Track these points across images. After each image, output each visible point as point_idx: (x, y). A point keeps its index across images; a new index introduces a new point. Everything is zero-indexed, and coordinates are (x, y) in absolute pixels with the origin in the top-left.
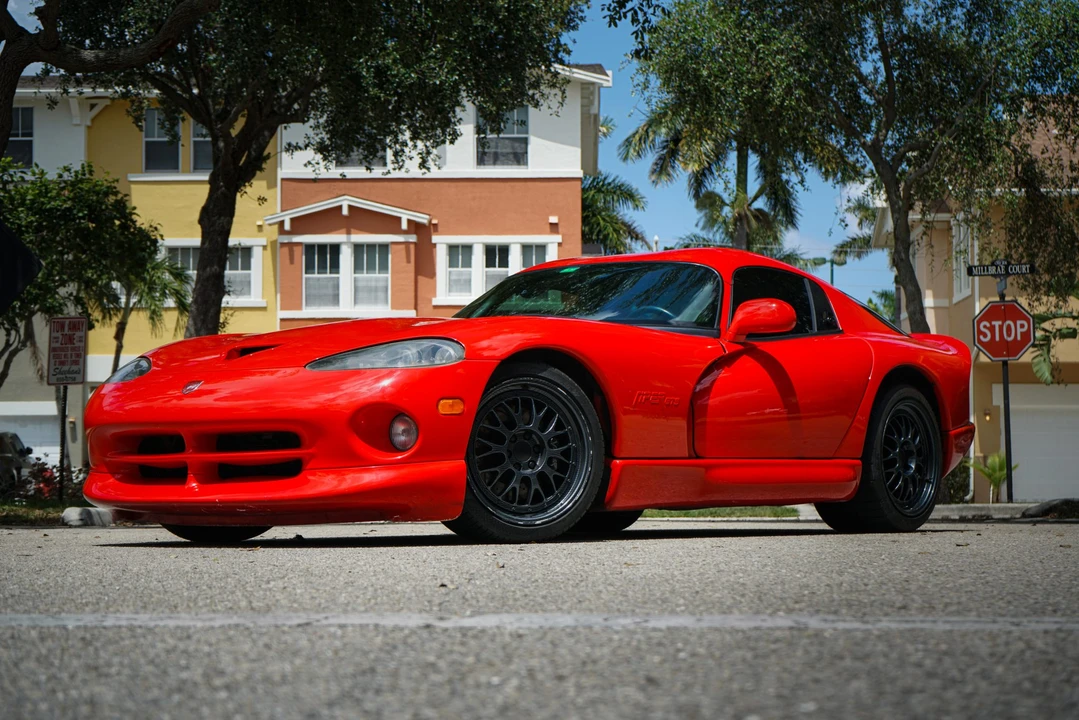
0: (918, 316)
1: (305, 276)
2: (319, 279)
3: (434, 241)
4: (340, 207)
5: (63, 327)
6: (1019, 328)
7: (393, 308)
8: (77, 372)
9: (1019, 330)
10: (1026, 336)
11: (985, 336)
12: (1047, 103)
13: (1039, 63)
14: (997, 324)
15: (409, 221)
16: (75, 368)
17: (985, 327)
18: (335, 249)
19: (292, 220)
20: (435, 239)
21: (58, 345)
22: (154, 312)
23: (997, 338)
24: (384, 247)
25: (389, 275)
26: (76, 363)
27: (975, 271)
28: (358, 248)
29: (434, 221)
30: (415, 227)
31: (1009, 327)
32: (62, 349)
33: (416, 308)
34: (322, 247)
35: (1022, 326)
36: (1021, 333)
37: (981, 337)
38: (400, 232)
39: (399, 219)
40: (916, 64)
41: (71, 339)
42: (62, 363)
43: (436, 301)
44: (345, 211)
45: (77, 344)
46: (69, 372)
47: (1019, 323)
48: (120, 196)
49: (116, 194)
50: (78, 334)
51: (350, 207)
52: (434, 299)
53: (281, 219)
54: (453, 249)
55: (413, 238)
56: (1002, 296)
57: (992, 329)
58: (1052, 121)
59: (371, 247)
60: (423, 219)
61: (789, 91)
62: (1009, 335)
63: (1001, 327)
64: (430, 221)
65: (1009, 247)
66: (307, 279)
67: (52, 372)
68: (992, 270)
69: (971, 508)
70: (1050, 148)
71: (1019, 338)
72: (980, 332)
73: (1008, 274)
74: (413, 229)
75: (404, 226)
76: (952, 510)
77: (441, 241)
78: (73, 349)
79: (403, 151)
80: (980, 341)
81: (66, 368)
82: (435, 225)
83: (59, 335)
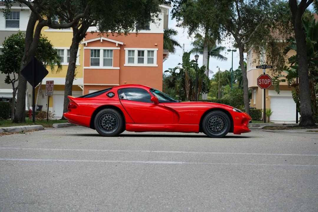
0: (245, 77)
1: (90, 58)
2: (94, 58)
3: (124, 49)
4: (100, 40)
5: (49, 83)
6: (268, 81)
7: (113, 67)
8: (52, 93)
9: (268, 82)
10: (270, 83)
11: (260, 83)
12: (277, 26)
13: (275, 16)
14: (263, 80)
15: (118, 44)
16: (51, 92)
17: (260, 81)
18: (99, 50)
19: (87, 43)
20: (125, 49)
21: (48, 87)
22: (52, 67)
23: (263, 84)
24: (111, 50)
25: (113, 58)
26: (51, 91)
27: (258, 67)
28: (105, 50)
29: (125, 44)
30: (120, 45)
31: (266, 81)
32: (48, 88)
33: (119, 67)
34: (95, 50)
35: (269, 81)
36: (269, 82)
37: (259, 83)
38: (116, 46)
39: (116, 43)
40: (246, 14)
41: (50, 86)
42: (48, 91)
43: (125, 65)
44: (101, 41)
45: (52, 87)
46: (50, 93)
47: (268, 80)
48: (48, 41)
49: (47, 41)
50: (52, 84)
51: (103, 40)
52: (124, 65)
53: (84, 43)
54: (129, 51)
55: (119, 48)
56: (264, 73)
57: (262, 81)
58: (278, 30)
59: (108, 50)
60: (122, 43)
61: (214, 23)
62: (266, 83)
63: (264, 81)
64: (124, 44)
65: (268, 60)
66: (91, 58)
67: (46, 93)
68: (262, 67)
69: (255, 124)
70: (277, 37)
71: (268, 83)
72: (259, 82)
73: (266, 68)
74: (119, 46)
75: (117, 45)
76: (251, 124)
77: (126, 49)
78: (51, 88)
79: (120, 30)
80: (259, 84)
81: (49, 92)
82: (125, 45)
83: (48, 85)
